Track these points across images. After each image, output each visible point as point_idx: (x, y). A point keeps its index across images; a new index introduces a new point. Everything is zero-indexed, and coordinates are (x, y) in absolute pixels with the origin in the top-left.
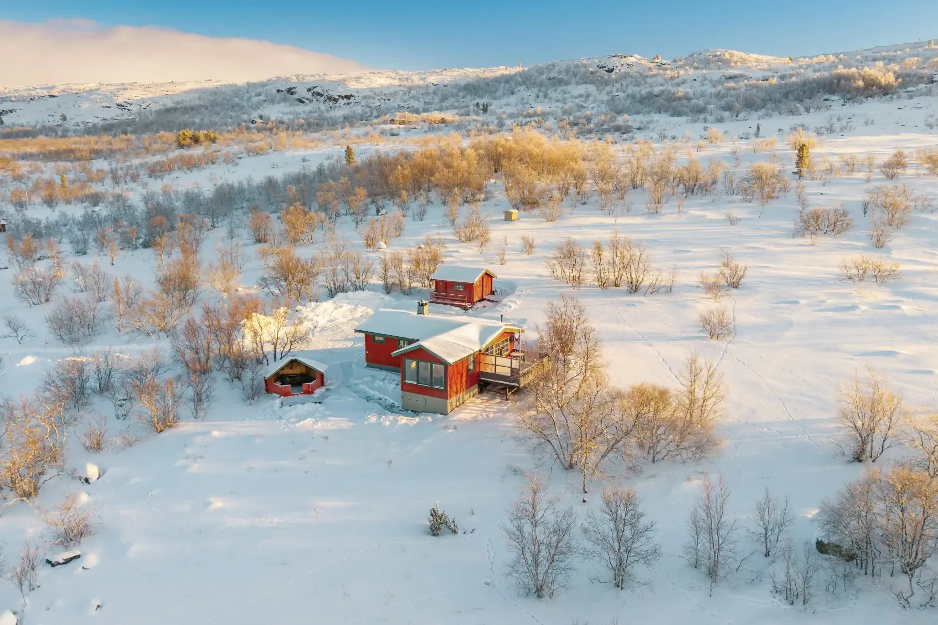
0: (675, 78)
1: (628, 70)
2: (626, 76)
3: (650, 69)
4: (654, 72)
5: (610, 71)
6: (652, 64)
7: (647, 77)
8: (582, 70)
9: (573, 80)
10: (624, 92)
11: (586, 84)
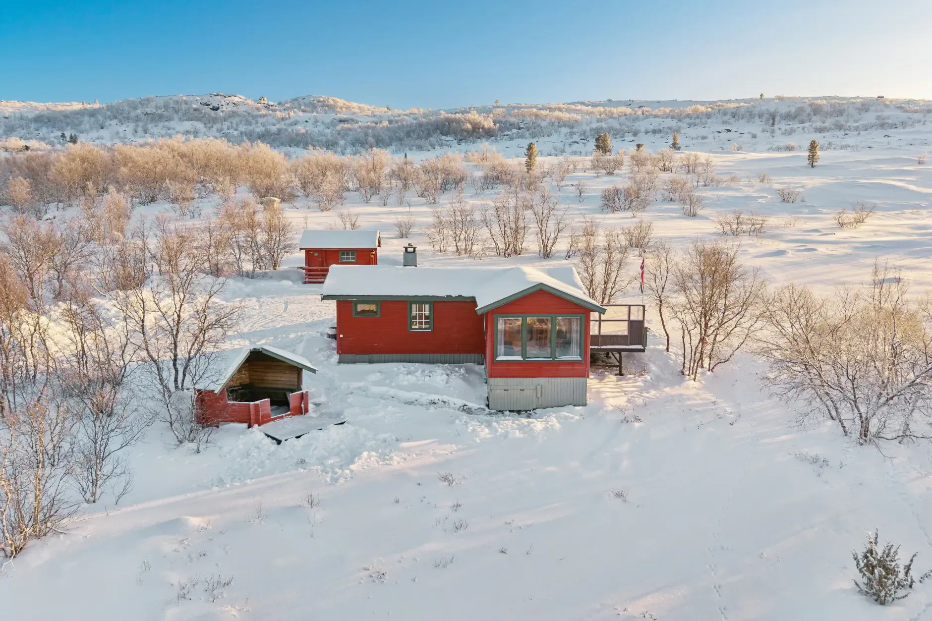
0: (286, 119)
1: (235, 109)
2: (233, 114)
3: (258, 109)
4: (264, 112)
5: (216, 109)
6: (259, 105)
7: (257, 116)
8: (184, 106)
9: (175, 116)
10: (236, 130)
11: (191, 120)
